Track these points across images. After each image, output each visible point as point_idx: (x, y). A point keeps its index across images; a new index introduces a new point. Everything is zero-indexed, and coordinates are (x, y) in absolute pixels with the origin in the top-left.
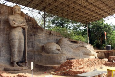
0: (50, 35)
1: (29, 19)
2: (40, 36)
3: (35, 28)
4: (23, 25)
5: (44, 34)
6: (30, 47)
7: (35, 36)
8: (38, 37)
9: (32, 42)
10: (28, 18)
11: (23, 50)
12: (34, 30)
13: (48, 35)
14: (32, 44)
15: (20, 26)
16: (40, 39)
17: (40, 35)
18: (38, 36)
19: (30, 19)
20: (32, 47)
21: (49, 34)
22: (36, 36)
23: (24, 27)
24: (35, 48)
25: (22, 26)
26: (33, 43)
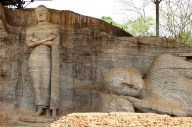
0: (139, 47)
1: (85, 21)
2: (111, 53)
3: (97, 38)
4: (48, 41)
5: (121, 49)
6: (86, 79)
7: (96, 55)
8: (105, 56)
9: (91, 68)
10: (82, 20)
11: (46, 86)
12: (95, 42)
13: (132, 49)
14: (92, 72)
15: (42, 44)
16: (111, 61)
17: (110, 51)
18: (106, 53)
19: (86, 23)
20: (91, 79)
21: (136, 45)
22: (101, 54)
23: (49, 43)
24: (98, 81)
25: (44, 43)
26: (93, 70)
